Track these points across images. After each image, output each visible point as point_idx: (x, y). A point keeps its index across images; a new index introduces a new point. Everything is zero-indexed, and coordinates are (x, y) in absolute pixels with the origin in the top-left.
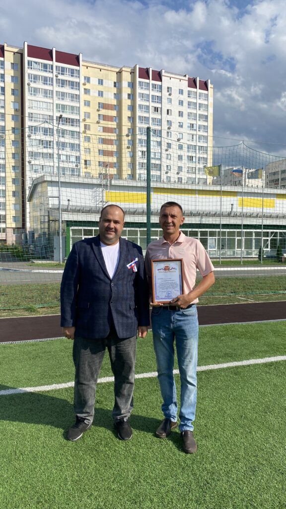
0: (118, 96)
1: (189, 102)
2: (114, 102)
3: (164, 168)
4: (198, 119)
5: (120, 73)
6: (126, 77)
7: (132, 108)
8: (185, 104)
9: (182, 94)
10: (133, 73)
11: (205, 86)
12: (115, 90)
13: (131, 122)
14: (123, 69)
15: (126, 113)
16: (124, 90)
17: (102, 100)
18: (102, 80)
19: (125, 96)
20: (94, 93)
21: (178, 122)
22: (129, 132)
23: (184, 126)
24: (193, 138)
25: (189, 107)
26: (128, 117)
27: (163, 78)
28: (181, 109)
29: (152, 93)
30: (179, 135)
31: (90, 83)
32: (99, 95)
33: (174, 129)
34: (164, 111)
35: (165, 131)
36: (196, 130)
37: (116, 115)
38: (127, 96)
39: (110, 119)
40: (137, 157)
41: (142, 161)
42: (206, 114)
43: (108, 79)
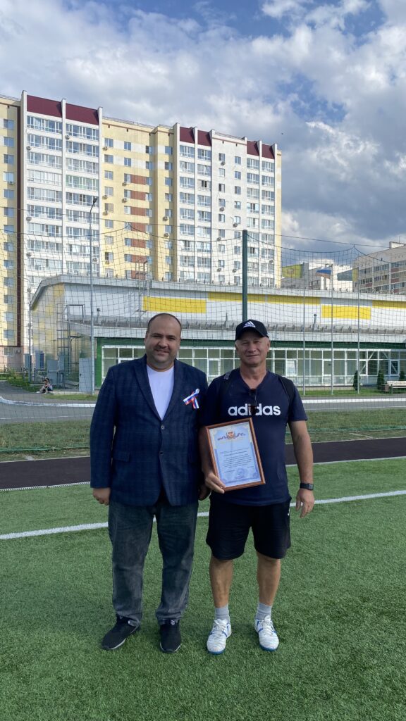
0: (152, 165)
1: (248, 174)
2: (146, 174)
3: (215, 264)
4: (261, 197)
5: (155, 133)
6: (163, 140)
7: (172, 182)
8: (244, 177)
9: (239, 163)
10: (172, 134)
11: (270, 152)
12: (147, 158)
13: (170, 200)
14: (159, 129)
15: (163, 189)
16: (159, 157)
17: (129, 171)
18: (130, 144)
19: (161, 165)
20: (118, 161)
21: (233, 201)
22: (167, 214)
23: (242, 207)
24: (254, 223)
25: (248, 181)
26: (166, 194)
27: (213, 141)
28: (238, 183)
29: (198, 161)
30: (235, 218)
31: (112, 147)
32: (125, 164)
33: (229, 211)
34: (215, 187)
35: (216, 213)
36: (258, 212)
37: (148, 192)
38: (164, 165)
39: (141, 196)
40: (178, 249)
41: (185, 254)
42: (272, 190)
43: (137, 143)
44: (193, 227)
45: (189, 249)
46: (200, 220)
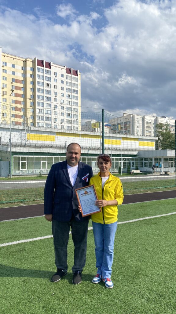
0: (24, 75)
1: (67, 82)
2: (22, 79)
3: (53, 120)
4: (72, 92)
5: (26, 61)
6: (30, 65)
7: (33, 83)
8: (65, 83)
9: (63, 77)
10: (33, 62)
11: (76, 73)
12: (22, 72)
13: (33, 91)
14: (28, 59)
15: (29, 86)
16: (28, 72)
17: (14, 77)
18: (14, 65)
19: (28, 75)
20: (9, 72)
21: (61, 93)
22: (31, 97)
23: (64, 96)
24: (69, 103)
25: (67, 85)
26: (31, 88)
27: (52, 67)
28: (62, 85)
29: (45, 75)
30: (61, 101)
31: (6, 66)
32: (12, 74)
33: (59, 97)
34: (53, 86)
35: (53, 98)
36: (71, 98)
37: (23, 87)
38: (30, 76)
39: (19, 88)
40: (36, 113)
41: (40, 115)
42: (77, 89)
43: (18, 65)
44: (43, 104)
45: (41, 113)
46: (46, 100)
